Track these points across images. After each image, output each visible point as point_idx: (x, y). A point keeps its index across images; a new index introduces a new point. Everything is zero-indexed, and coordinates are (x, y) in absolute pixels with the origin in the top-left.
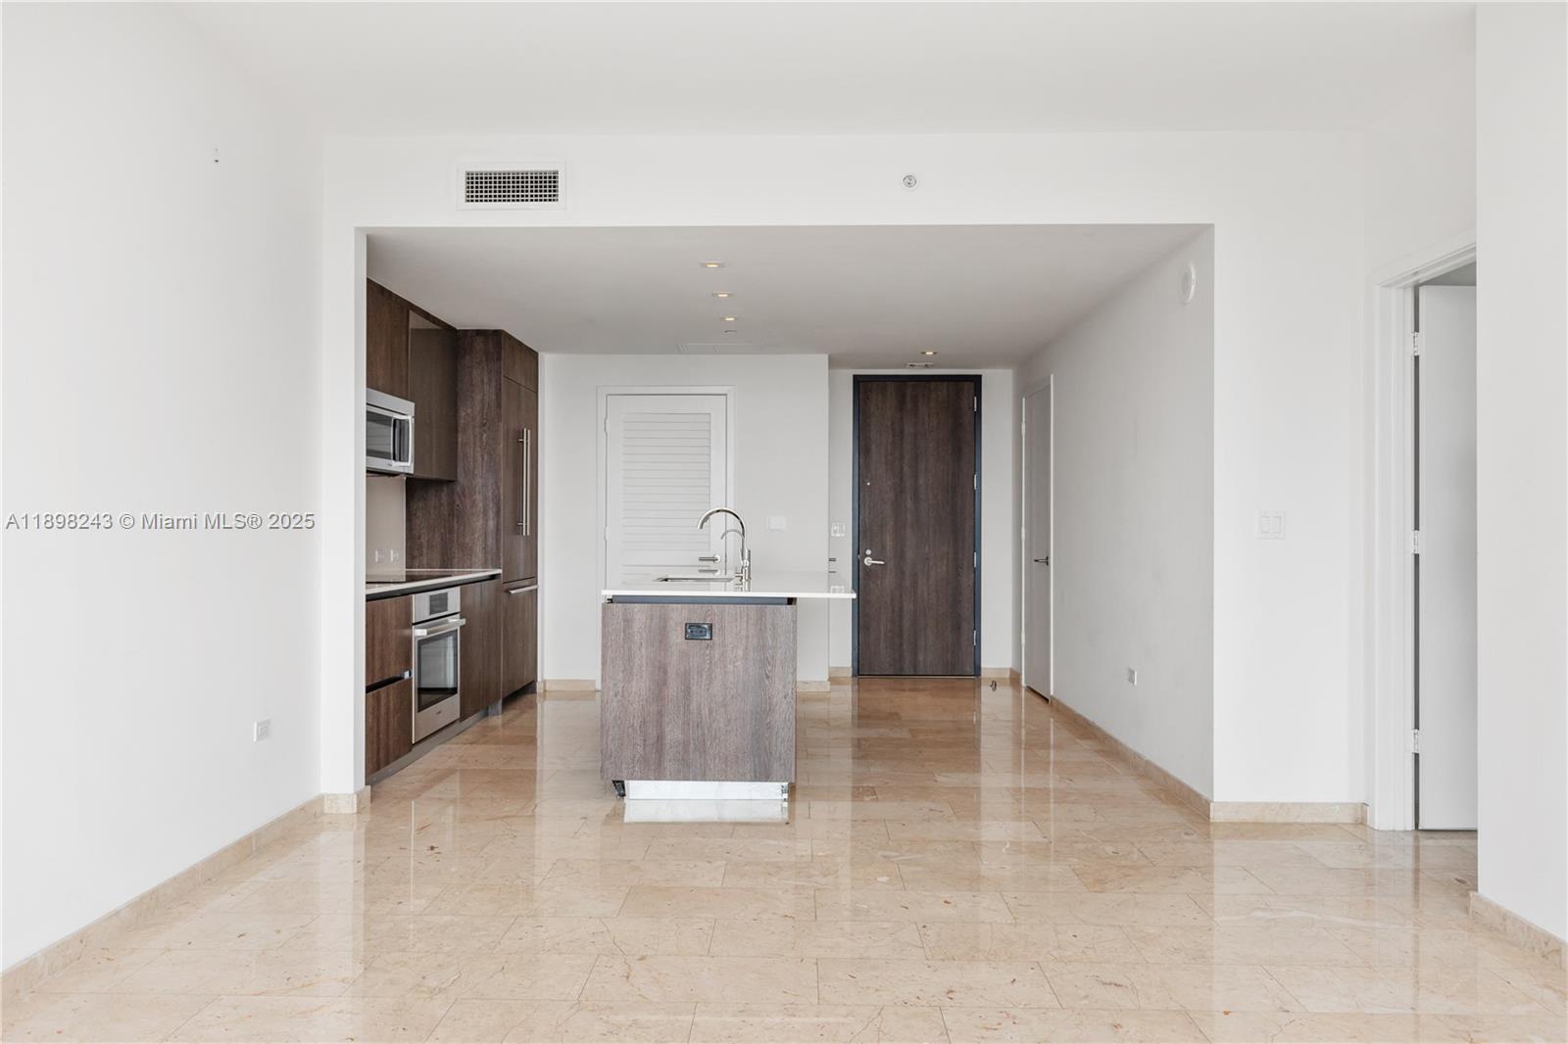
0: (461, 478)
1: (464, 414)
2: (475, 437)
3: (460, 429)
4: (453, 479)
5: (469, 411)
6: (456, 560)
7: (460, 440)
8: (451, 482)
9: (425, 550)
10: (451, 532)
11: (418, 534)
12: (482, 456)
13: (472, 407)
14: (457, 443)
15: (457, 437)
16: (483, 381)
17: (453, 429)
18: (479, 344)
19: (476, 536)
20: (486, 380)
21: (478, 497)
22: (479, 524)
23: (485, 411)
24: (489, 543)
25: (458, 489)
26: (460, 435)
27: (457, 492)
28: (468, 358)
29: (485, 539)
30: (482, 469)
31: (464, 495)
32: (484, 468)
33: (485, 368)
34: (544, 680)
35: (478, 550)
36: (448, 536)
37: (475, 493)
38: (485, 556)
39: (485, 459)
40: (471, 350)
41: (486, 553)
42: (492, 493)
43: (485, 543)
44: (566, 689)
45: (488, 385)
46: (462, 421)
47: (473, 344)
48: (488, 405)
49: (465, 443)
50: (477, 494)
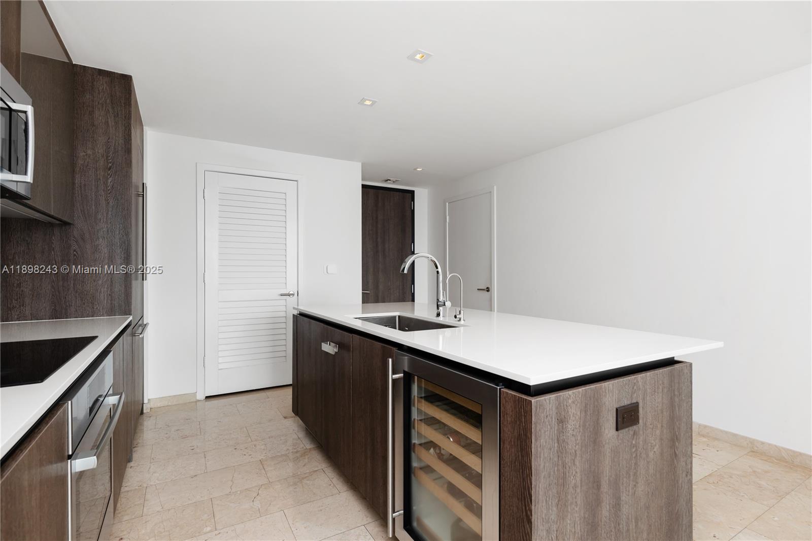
0: (80, 223)
1: (82, 154)
2: (97, 180)
3: (77, 169)
4: (72, 222)
5: (89, 152)
6: (73, 309)
7: (77, 181)
9: (27, 301)
12: (107, 200)
13: (93, 149)
14: (74, 184)
15: (73, 178)
16: (107, 123)
17: (69, 169)
18: (102, 84)
19: (100, 282)
20: (111, 122)
21: (102, 243)
24: (116, 290)
25: (75, 233)
26: (77, 176)
27: (74, 237)
28: (88, 97)
29: (111, 286)
30: (107, 214)
31: (83, 239)
32: (110, 213)
33: (110, 110)
34: (149, 400)
35: (102, 298)
36: (61, 283)
37: (98, 238)
38: (111, 304)
39: (111, 204)
40: (92, 88)
41: (111, 300)
42: (120, 239)
43: (111, 290)
44: (170, 404)
45: (114, 129)
46: (80, 162)
47: (95, 83)
48: (115, 149)
49: (85, 185)
50: (101, 240)
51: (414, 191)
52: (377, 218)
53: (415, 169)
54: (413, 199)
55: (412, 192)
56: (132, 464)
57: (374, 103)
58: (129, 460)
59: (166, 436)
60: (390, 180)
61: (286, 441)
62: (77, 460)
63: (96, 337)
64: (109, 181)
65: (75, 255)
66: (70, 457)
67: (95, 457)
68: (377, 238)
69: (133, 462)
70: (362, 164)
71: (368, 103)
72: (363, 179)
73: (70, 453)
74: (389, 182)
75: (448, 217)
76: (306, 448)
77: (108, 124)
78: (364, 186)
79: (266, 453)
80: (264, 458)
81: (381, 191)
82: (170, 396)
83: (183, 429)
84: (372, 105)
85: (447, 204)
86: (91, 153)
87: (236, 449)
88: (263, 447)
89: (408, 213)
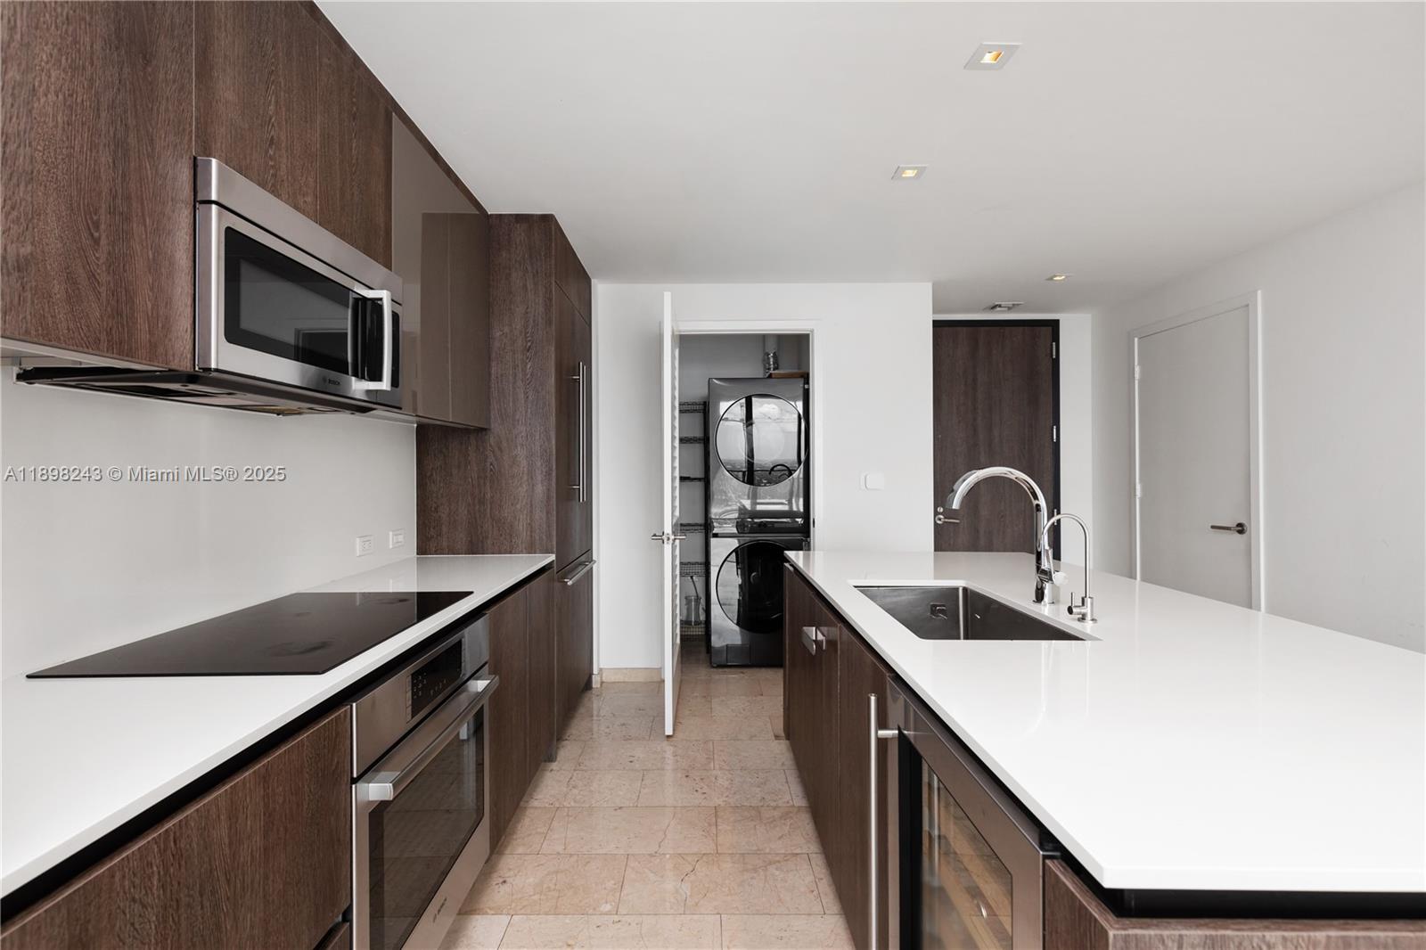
0: (497, 427)
1: (498, 334)
2: (515, 367)
3: (494, 355)
4: (486, 427)
5: (506, 329)
6: (489, 542)
7: (493, 371)
8: (482, 431)
9: (444, 529)
10: (482, 502)
11: (434, 505)
12: (526, 393)
13: (511, 325)
14: (490, 374)
15: (489, 366)
16: (525, 286)
17: (485, 355)
18: (520, 234)
19: (518, 506)
20: (530, 286)
21: (521, 453)
22: (523, 490)
23: (529, 330)
24: (537, 517)
25: (492, 441)
26: (493, 364)
27: (490, 445)
28: (504, 255)
29: (531, 512)
30: (526, 412)
31: (500, 449)
32: (529, 410)
33: (529, 268)
34: (601, 670)
35: (521, 527)
36: (477, 507)
37: (516, 447)
38: (531, 536)
39: (530, 397)
40: (509, 242)
41: (531, 532)
42: (541, 446)
43: (531, 517)
44: (627, 680)
45: (533, 292)
46: (497, 344)
47: (512, 235)
48: (534, 321)
49: (502, 375)
50: (519, 448)
51: (1058, 321)
52: (975, 380)
53: (1051, 279)
54: (1056, 337)
55: (1054, 325)
56: (554, 766)
57: (921, 171)
58: (551, 758)
59: (607, 730)
60: (1000, 306)
61: (765, 783)
62: (370, 785)
63: (472, 593)
64: (529, 367)
65: (491, 470)
66: (354, 781)
67: (391, 785)
68: (975, 419)
69: (556, 763)
70: (933, 285)
71: (910, 173)
72: (935, 312)
73: (355, 776)
74: (998, 309)
75: (1137, 369)
76: (793, 806)
77: (527, 289)
78: (937, 324)
79: (727, 796)
80: (723, 804)
81: (983, 329)
82: (627, 669)
83: (630, 725)
84: (917, 176)
85: (1136, 339)
86: (508, 331)
87: (687, 776)
88: (726, 784)
89: (1045, 366)
